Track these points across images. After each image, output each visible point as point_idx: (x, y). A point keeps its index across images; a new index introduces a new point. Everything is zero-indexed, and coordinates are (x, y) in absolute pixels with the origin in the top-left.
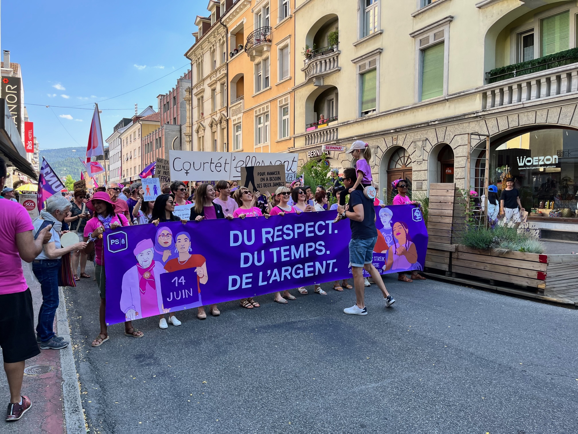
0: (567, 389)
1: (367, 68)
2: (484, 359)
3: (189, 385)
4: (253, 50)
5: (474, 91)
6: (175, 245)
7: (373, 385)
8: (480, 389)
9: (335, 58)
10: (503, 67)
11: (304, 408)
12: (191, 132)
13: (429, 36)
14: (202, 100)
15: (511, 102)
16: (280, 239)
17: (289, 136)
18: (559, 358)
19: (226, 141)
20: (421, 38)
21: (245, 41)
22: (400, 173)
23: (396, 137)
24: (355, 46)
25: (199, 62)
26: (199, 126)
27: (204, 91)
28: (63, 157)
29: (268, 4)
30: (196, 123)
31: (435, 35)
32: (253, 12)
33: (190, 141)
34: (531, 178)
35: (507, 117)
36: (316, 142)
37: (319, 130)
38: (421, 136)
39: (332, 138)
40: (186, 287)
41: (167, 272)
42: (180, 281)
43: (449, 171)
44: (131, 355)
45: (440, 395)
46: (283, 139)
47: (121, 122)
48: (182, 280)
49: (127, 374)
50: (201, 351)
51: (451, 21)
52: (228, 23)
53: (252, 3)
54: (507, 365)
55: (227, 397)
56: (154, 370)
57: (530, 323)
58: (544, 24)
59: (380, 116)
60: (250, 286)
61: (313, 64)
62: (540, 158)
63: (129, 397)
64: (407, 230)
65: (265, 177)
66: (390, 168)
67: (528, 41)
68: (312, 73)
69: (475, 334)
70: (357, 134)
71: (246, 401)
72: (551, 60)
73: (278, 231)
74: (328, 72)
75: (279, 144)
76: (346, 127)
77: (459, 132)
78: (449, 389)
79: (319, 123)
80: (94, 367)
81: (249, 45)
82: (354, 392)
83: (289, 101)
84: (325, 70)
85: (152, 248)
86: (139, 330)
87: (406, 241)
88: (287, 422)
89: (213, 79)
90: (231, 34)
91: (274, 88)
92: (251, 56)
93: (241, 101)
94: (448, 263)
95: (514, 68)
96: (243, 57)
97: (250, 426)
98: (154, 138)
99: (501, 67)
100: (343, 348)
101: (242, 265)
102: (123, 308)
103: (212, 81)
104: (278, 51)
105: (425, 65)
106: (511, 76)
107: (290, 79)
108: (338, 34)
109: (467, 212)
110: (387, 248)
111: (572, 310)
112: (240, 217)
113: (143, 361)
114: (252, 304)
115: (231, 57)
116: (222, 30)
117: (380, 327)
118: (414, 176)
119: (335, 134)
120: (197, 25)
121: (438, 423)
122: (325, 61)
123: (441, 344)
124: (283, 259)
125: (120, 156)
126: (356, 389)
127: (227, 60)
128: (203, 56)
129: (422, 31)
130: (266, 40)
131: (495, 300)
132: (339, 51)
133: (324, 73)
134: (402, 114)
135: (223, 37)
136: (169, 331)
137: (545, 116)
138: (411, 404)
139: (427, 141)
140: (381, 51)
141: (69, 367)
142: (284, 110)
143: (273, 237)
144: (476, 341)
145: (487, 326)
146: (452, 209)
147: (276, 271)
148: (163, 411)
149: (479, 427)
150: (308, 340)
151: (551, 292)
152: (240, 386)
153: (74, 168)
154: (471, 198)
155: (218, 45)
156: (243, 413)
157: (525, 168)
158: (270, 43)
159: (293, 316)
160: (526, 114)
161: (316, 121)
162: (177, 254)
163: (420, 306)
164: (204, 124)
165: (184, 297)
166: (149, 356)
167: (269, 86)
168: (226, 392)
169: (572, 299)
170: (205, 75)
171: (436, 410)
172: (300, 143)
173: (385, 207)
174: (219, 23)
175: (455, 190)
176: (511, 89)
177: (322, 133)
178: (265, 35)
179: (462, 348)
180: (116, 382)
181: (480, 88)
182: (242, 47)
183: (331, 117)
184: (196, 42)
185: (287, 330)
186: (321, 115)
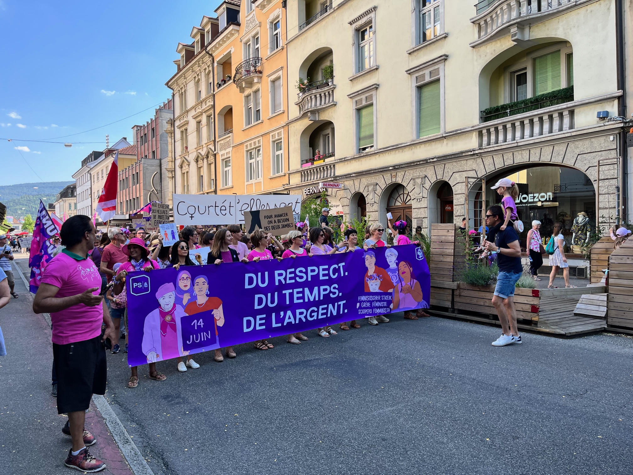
0: (555, 404)
1: (364, 103)
2: (484, 383)
3: (222, 418)
4: (243, 81)
5: (470, 129)
6: (193, 288)
7: (390, 409)
8: (481, 406)
9: (331, 92)
10: (498, 106)
11: (331, 430)
12: (174, 167)
13: (425, 74)
14: (186, 133)
15: (505, 141)
16: (293, 281)
17: (283, 172)
18: (549, 380)
19: (213, 177)
20: (417, 75)
21: (233, 72)
22: (400, 211)
23: (394, 174)
24: (351, 80)
25: (182, 93)
26: (183, 161)
27: (188, 123)
28: (18, 195)
29: (257, 33)
30: (179, 157)
31: (430, 72)
32: (241, 41)
33: (173, 177)
34: (528, 213)
35: (503, 155)
36: (313, 179)
37: (316, 166)
38: (420, 173)
39: (329, 175)
40: (205, 329)
41: (187, 315)
42: (199, 324)
43: (448, 208)
44: (158, 396)
45: (448, 413)
46: (277, 175)
47: (91, 155)
48: (201, 323)
49: (160, 412)
50: (225, 389)
51: (446, 60)
52: (214, 51)
53: (239, 32)
54: (504, 387)
55: (260, 425)
56: (185, 407)
57: (525, 352)
58: (536, 63)
59: (378, 152)
60: (264, 327)
61: (307, 98)
62: (535, 195)
63: (168, 430)
64: (411, 269)
65: (273, 219)
66: (390, 205)
67: (521, 80)
68: (306, 107)
69: (477, 363)
70: (355, 171)
71: (278, 428)
72: (543, 100)
73: (291, 273)
74: (324, 107)
75: (273, 180)
76: (343, 164)
77: (457, 169)
78: (455, 408)
79: (315, 158)
80: (125, 408)
81: (238, 75)
82: (374, 415)
83: (282, 136)
84: (321, 104)
85: (174, 292)
86: (162, 374)
87: (411, 279)
88: (319, 441)
89: (198, 111)
90: (217, 64)
91: (266, 122)
92: (240, 87)
93: (230, 134)
94: (451, 300)
95: (508, 107)
96: (231, 89)
97: (286, 446)
98: (131, 174)
99: (495, 106)
100: (359, 380)
101: (256, 307)
102: (144, 351)
103: (197, 112)
104: (269, 83)
105: (422, 102)
106: (505, 115)
107: (283, 113)
108: (333, 67)
109: (467, 251)
110: (393, 287)
111: (564, 340)
112: (255, 261)
113: (172, 400)
114: (266, 345)
115: (218, 88)
116: (207, 59)
117: (390, 361)
118: (415, 214)
119: (333, 171)
120: (179, 52)
121: (447, 434)
122: (320, 95)
123: (446, 372)
124: (296, 301)
125: (89, 193)
126: (375, 413)
127: (214, 91)
128: (186, 86)
129: (418, 68)
130: (256, 71)
131: (494, 333)
132: (334, 85)
133: (319, 108)
134: (401, 151)
135: (208, 66)
136: (189, 374)
137: (538, 155)
138: (423, 421)
139: (426, 178)
140: (377, 86)
141: (105, 408)
142: (278, 145)
143: (285, 279)
144: (477, 368)
145: (487, 355)
146: (453, 248)
147: (289, 313)
148: (204, 439)
149: (481, 435)
150: (326, 375)
151: (545, 323)
152: (270, 417)
153: (32, 206)
154: (470, 238)
155: (203, 74)
156: (278, 437)
157: (521, 205)
158: (260, 75)
159: (308, 354)
160: (520, 152)
161: (312, 157)
162: (195, 297)
163: (426, 341)
164: (188, 159)
165: (203, 340)
166: (176, 396)
167: (261, 119)
168: (258, 422)
169: (564, 329)
170: (189, 106)
171: (445, 425)
172: (296, 180)
173: (390, 248)
174: (204, 52)
175: (455, 230)
176: (505, 128)
177: (319, 170)
178: (255, 67)
179: (465, 375)
180: (152, 420)
181: (476, 126)
182: (230, 78)
183: (327, 153)
184: (178, 71)
185: (305, 367)
186: (317, 151)
